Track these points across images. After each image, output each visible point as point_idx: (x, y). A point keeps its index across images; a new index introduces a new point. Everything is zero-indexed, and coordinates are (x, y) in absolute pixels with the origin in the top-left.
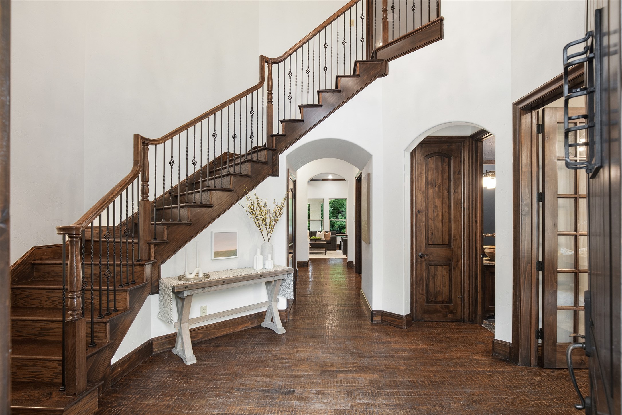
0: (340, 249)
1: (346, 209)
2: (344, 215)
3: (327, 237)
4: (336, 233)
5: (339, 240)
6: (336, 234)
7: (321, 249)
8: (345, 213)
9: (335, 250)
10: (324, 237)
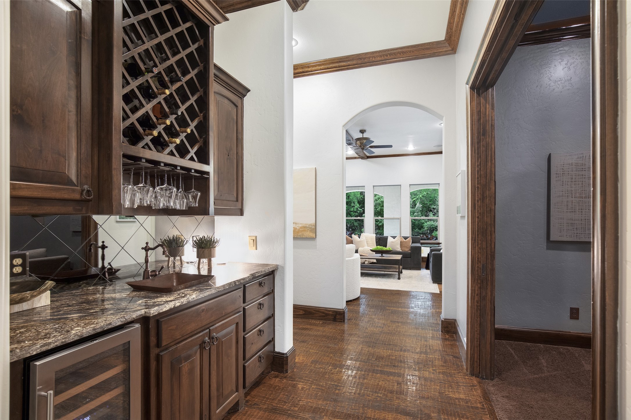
0: (427, 268)
1: (438, 205)
2: (436, 214)
3: (404, 247)
4: (422, 239)
5: (425, 252)
6: (422, 241)
7: (391, 268)
8: (438, 211)
9: (419, 268)
10: (399, 245)
